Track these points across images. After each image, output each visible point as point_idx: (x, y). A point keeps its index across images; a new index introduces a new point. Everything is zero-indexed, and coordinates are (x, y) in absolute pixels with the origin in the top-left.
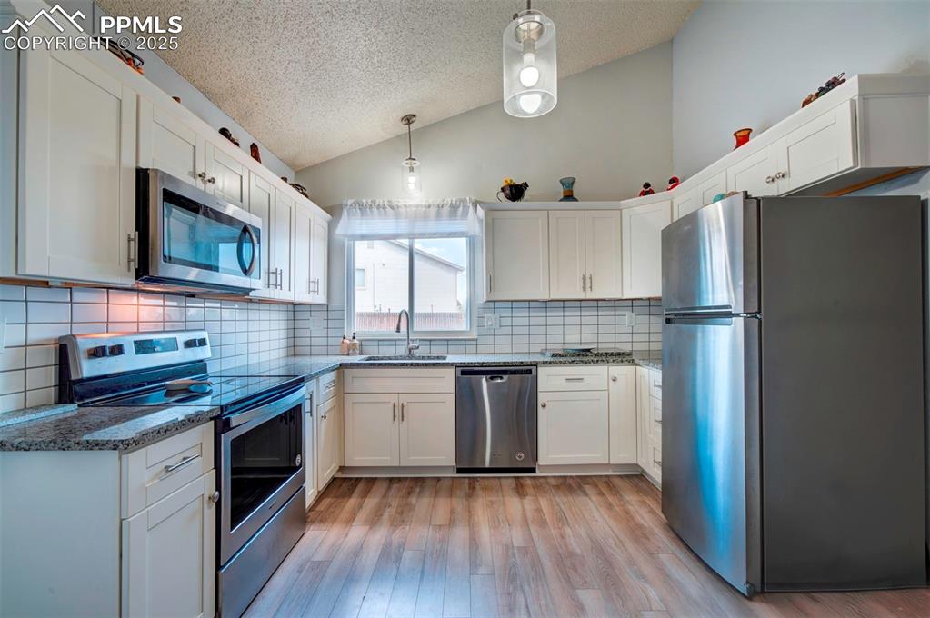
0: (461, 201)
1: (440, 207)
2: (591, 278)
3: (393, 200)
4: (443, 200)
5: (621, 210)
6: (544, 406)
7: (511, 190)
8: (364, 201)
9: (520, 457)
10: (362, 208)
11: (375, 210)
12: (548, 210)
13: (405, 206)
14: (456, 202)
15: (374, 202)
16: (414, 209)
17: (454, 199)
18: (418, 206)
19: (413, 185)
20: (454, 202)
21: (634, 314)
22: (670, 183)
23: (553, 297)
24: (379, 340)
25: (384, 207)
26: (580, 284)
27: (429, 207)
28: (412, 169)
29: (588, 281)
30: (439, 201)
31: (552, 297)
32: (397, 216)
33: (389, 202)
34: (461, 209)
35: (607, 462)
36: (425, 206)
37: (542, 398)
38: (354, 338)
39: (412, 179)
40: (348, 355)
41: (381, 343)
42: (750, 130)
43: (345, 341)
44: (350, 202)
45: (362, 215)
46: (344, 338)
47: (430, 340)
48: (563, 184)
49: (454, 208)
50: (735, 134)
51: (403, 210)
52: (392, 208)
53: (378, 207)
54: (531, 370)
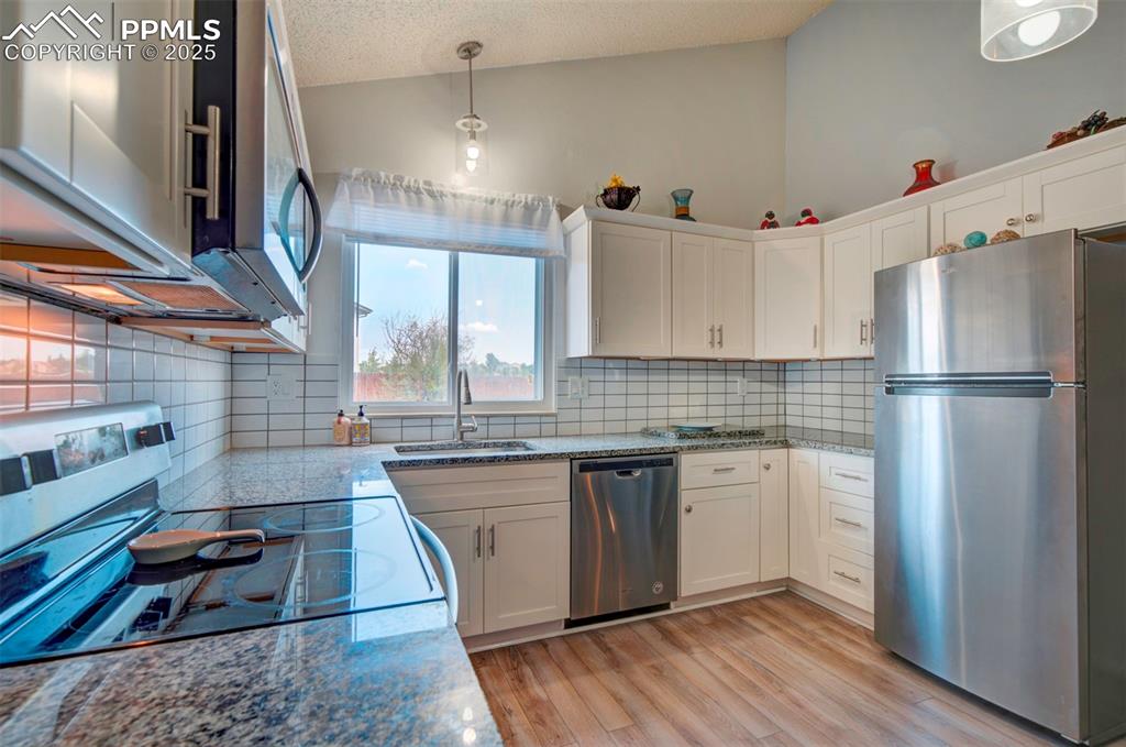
0: (540, 200)
1: (509, 205)
2: (720, 330)
3: (433, 181)
4: (514, 196)
5: (753, 242)
6: (689, 510)
7: (619, 195)
8: (382, 174)
9: (657, 589)
10: (378, 186)
11: (402, 194)
12: (671, 231)
13: (454, 195)
14: (533, 200)
15: (401, 179)
16: (467, 202)
17: (530, 197)
18: (473, 199)
19: (474, 163)
20: (529, 200)
21: (746, 380)
22: (803, 216)
23: (677, 354)
24: (403, 418)
25: (418, 192)
26: (707, 337)
27: (492, 202)
28: (473, 136)
29: (717, 335)
30: (507, 196)
31: (675, 355)
32: (440, 211)
33: (426, 183)
34: (539, 212)
35: (757, 580)
36: (486, 201)
37: (685, 499)
38: (361, 414)
39: (473, 151)
40: (350, 444)
41: (405, 422)
42: (933, 162)
43: (344, 419)
44: (356, 172)
45: (376, 200)
46: (341, 415)
47: (488, 417)
48: (676, 199)
49: (529, 209)
50: (914, 166)
51: (448, 201)
52: (431, 194)
53: (408, 189)
54: (671, 459)
